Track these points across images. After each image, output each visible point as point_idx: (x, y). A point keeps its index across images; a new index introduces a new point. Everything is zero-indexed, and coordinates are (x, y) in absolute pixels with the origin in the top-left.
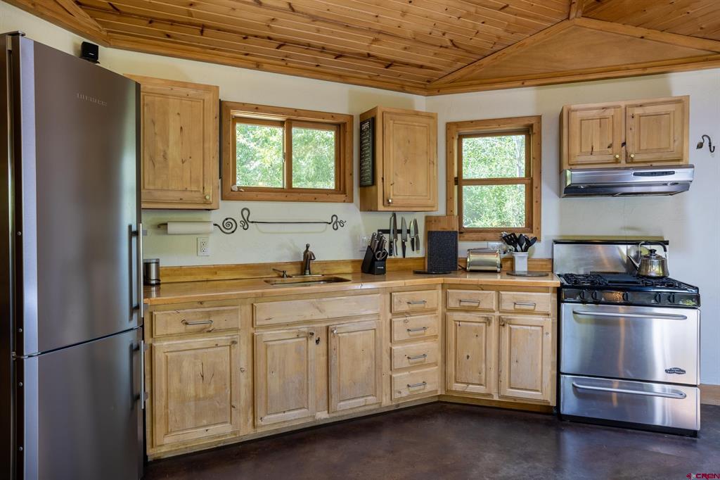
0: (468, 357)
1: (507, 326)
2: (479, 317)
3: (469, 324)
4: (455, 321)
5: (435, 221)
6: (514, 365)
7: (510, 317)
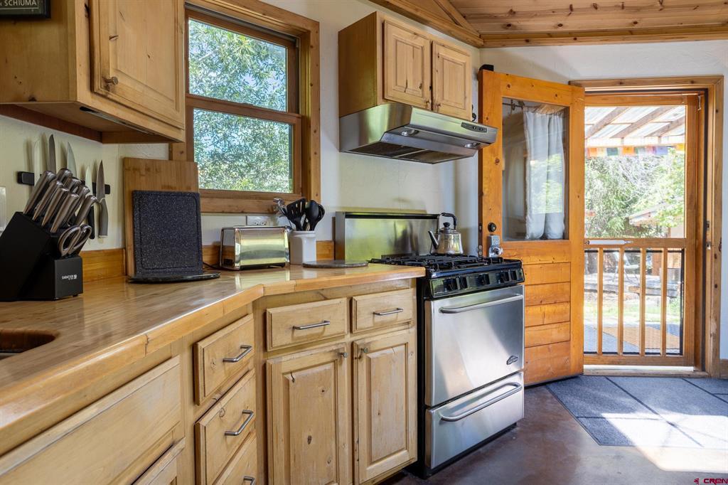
0: (309, 439)
1: (364, 356)
2: (325, 353)
3: (309, 371)
4: (283, 374)
5: (148, 170)
6: (375, 421)
7: (367, 341)
